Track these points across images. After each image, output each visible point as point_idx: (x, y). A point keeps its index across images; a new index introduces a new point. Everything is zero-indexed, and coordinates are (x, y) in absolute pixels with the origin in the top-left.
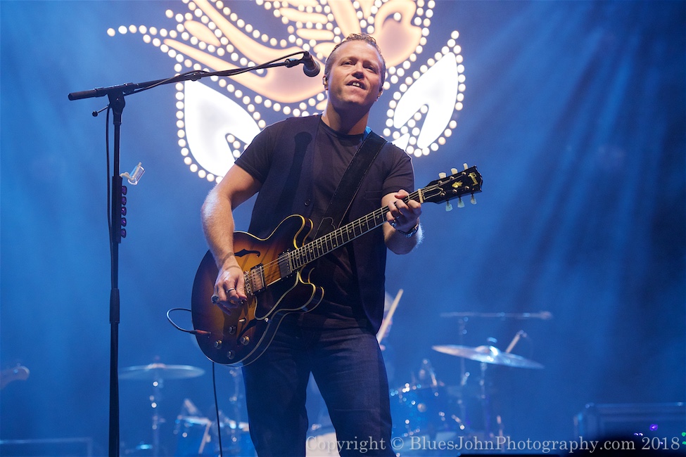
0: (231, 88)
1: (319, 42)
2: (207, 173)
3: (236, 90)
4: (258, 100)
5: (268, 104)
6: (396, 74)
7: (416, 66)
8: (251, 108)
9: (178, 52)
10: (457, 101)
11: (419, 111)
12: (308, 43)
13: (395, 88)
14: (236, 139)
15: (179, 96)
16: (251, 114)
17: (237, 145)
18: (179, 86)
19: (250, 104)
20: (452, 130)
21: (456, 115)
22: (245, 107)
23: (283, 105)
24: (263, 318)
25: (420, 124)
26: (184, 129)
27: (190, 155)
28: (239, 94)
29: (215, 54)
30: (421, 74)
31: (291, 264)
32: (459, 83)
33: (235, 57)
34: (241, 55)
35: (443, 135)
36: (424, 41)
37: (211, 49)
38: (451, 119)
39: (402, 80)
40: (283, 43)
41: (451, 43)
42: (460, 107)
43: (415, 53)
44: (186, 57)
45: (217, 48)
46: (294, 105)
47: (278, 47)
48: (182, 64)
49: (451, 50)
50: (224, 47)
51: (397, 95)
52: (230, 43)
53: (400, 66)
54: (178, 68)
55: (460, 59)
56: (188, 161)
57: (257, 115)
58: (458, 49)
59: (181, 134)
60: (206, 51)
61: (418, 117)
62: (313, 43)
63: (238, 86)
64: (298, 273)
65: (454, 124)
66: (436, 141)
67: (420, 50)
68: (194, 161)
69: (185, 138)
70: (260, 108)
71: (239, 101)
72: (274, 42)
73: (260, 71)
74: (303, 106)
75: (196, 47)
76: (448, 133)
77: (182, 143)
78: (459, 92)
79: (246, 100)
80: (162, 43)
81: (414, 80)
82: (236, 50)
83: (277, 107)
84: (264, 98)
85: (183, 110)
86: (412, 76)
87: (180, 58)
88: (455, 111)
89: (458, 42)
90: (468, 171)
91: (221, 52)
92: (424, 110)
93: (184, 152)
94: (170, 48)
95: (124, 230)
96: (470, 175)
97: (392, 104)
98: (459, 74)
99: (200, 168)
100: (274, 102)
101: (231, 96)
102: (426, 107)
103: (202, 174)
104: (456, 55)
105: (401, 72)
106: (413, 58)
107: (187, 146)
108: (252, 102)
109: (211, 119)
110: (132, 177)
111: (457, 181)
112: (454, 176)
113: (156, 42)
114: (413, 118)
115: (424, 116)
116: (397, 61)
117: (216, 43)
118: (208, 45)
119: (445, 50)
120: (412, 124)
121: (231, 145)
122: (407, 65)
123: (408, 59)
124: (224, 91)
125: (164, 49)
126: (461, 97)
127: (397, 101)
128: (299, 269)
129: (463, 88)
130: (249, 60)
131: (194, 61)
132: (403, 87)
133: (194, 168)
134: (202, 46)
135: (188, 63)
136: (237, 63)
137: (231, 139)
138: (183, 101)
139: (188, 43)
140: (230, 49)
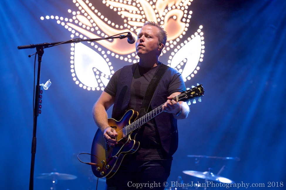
0: (96, 47)
1: (138, 27)
2: (83, 85)
3: (98, 47)
4: (109, 52)
5: (113, 55)
6: (173, 44)
7: (182, 41)
8: (105, 56)
9: (73, 29)
10: (200, 58)
11: (183, 61)
12: (133, 28)
13: (172, 50)
14: (98, 70)
15: (72, 49)
16: (105, 59)
17: (98, 73)
18: (72, 44)
19: (105, 54)
20: (197, 71)
21: (200, 64)
22: (102, 56)
23: (120, 55)
24: (114, 156)
25: (183, 67)
26: (73, 64)
27: (76, 76)
28: (100, 49)
29: (90, 31)
30: (184, 44)
31: (127, 131)
32: (202, 49)
33: (99, 32)
34: (102, 32)
35: (193, 73)
36: (186, 29)
37: (88, 28)
38: (197, 66)
39: (175, 47)
40: (121, 27)
41: (199, 31)
42: (201, 60)
43: (182, 34)
44: (76, 31)
45: (91, 28)
46: (125, 56)
47: (119, 29)
48: (74, 34)
49: (199, 34)
50: (94, 27)
51: (173, 54)
52: (97, 26)
53: (175, 40)
54: (72, 36)
55: (203, 38)
56: (75, 79)
57: (108, 60)
58: (202, 34)
59: (72, 66)
60: (86, 29)
61: (182, 64)
62: (135, 28)
63: (100, 46)
64: (129, 135)
65: (198, 68)
66: (190, 76)
67: (184, 33)
68: (78, 79)
69: (74, 69)
70: (109, 56)
71: (100, 53)
72: (117, 26)
73: (110, 40)
74: (129, 56)
75: (81, 27)
76: (196, 72)
77: (72, 71)
78: (201, 53)
79: (103, 52)
80: (66, 24)
81: (181, 47)
82: (100, 29)
83: (117, 56)
84: (112, 52)
85: (74, 56)
86: (180, 45)
87: (73, 32)
88: (199, 62)
89: (202, 30)
90: (198, 87)
91: (92, 30)
92: (185, 61)
93: (73, 75)
94: (69, 27)
95: (40, 110)
96: (199, 89)
97: (170, 57)
98: (202, 45)
99: (80, 83)
100: (116, 54)
101: (96, 50)
102: (186, 60)
103: (81, 86)
104: (201, 36)
105: (175, 43)
106: (181, 37)
107: (75, 72)
108: (106, 53)
109: (87, 60)
110: (45, 86)
111: (193, 91)
112: (192, 89)
113: (63, 24)
114: (179, 64)
115: (185, 64)
116: (174, 38)
117: (91, 25)
118: (87, 26)
119: (196, 34)
120: (179, 67)
121: (95, 73)
122: (178, 40)
123: (179, 37)
124: (93, 48)
125: (66, 27)
126: (202, 56)
127: (173, 56)
128: (130, 134)
129: (203, 52)
130: (105, 34)
131: (80, 33)
132: (176, 50)
133: (77, 83)
134: (84, 26)
135: (77, 34)
136: (100, 35)
137: (95, 70)
138: (74, 51)
139: (77, 25)
140: (97, 28)
